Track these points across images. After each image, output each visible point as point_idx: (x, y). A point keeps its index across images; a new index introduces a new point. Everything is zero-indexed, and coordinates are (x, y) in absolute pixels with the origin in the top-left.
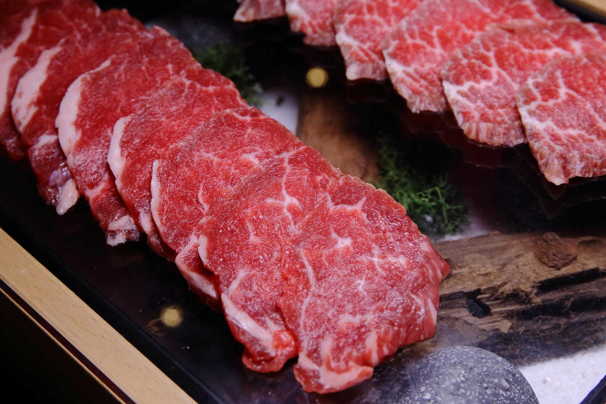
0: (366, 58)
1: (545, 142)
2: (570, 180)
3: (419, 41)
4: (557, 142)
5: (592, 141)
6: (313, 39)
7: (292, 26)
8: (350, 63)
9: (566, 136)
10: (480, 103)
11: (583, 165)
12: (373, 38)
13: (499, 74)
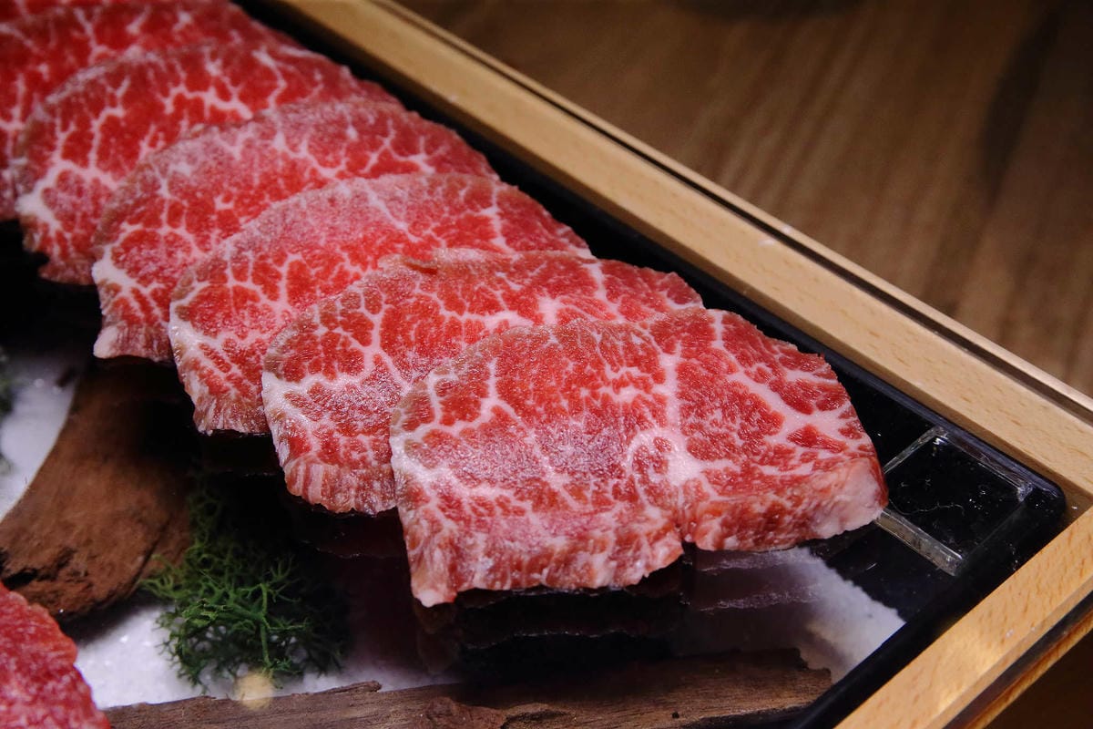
0: (140, 315)
1: (426, 512)
2: (460, 594)
3: (249, 285)
4: (449, 512)
5: (521, 512)
6: (56, 271)
7: (25, 242)
8: (109, 324)
9: (471, 501)
10: (327, 421)
11: (490, 563)
12: (167, 272)
13: (378, 361)
